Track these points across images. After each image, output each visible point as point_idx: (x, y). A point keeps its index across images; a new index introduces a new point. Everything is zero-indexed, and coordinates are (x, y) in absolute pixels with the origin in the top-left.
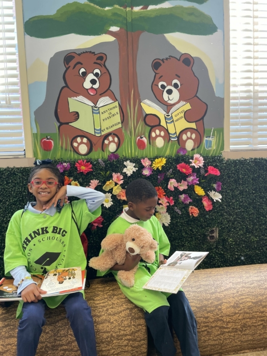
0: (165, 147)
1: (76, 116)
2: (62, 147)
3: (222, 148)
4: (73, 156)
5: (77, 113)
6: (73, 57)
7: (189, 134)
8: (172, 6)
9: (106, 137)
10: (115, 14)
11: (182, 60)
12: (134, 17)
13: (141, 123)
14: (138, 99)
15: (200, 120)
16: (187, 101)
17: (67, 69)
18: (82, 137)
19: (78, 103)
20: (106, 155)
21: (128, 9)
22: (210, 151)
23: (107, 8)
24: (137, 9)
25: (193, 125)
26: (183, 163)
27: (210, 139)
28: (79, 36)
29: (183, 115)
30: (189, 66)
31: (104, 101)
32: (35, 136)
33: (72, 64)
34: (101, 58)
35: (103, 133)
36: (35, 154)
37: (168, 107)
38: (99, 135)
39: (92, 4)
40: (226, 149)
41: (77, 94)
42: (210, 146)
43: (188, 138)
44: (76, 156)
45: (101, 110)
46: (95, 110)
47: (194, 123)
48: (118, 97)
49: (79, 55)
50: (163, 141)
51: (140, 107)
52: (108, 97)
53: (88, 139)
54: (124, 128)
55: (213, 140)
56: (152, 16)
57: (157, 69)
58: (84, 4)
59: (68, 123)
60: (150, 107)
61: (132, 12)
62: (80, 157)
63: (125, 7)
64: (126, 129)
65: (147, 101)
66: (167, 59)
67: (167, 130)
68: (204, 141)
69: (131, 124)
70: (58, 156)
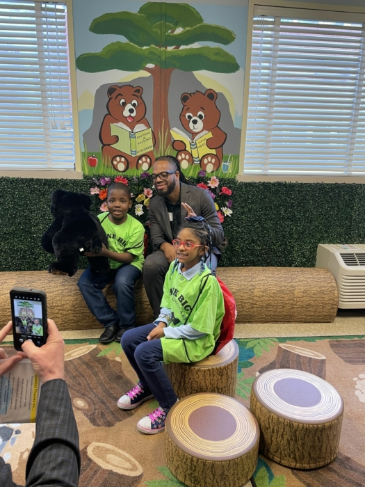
0: (189, 168)
1: (116, 139)
2: (104, 164)
3: (237, 172)
4: (114, 173)
5: (117, 137)
6: (116, 89)
7: (209, 159)
8: (200, 47)
9: (140, 157)
10: (151, 53)
11: (207, 94)
12: (167, 56)
13: (170, 147)
14: (168, 127)
15: (219, 147)
16: (209, 130)
17: (110, 99)
18: (121, 156)
19: (118, 129)
20: (139, 173)
21: (163, 49)
22: (226, 174)
23: (145, 48)
24: (170, 49)
25: (214, 152)
26: (202, 183)
27: (228, 164)
28: (120, 71)
29: (205, 142)
30: (212, 100)
31: (140, 127)
32: (83, 154)
33: (114, 95)
34: (138, 91)
35: (138, 155)
36: (83, 169)
37: (193, 135)
38: (134, 156)
39: (132, 44)
40: (240, 174)
41: (117, 121)
42: (227, 170)
43: (208, 162)
44: (115, 172)
45: (137, 135)
46: (132, 135)
47: (214, 150)
48: (151, 124)
49: (120, 87)
50: (187, 164)
51: (170, 134)
52: (143, 125)
53: (126, 159)
54: (155, 151)
55: (230, 165)
56: (183, 55)
57: (185, 102)
58: (126, 44)
59: (109, 145)
60: (178, 134)
61: (166, 51)
62: (119, 173)
63: (161, 47)
64: (157, 152)
65: (175, 129)
66: (194, 93)
67: (191, 155)
68: (222, 166)
69: (161, 148)
70: (101, 172)
